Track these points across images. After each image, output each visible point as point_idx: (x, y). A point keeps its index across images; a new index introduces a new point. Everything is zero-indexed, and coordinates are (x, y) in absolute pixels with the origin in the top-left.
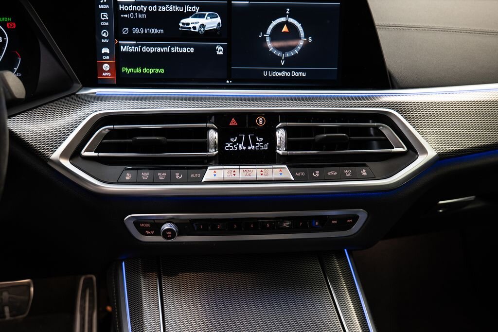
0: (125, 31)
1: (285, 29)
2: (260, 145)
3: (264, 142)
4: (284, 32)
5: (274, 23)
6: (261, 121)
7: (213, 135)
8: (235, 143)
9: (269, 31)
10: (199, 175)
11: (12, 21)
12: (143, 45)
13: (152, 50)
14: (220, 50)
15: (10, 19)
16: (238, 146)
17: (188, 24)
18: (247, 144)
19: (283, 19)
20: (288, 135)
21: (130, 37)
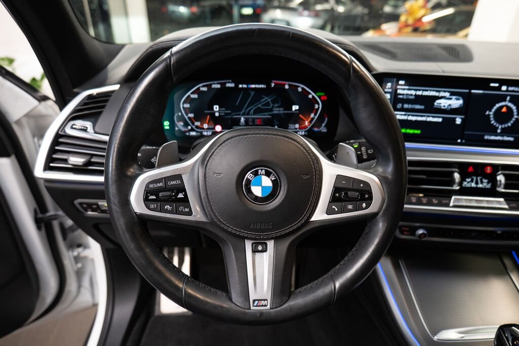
0: (399, 106)
1: (504, 110)
2: (485, 184)
3: (488, 183)
4: (504, 112)
5: (498, 105)
6: (489, 170)
7: (457, 176)
8: (469, 182)
9: (493, 110)
10: (447, 202)
11: (325, 95)
12: (409, 115)
13: (414, 118)
14: (458, 121)
15: (323, 94)
16: (471, 184)
17: (440, 104)
18: (477, 183)
19: (503, 103)
20: (506, 179)
21: (402, 110)
